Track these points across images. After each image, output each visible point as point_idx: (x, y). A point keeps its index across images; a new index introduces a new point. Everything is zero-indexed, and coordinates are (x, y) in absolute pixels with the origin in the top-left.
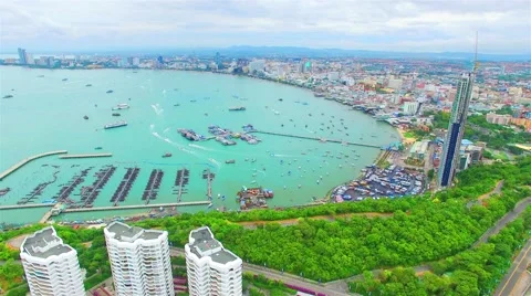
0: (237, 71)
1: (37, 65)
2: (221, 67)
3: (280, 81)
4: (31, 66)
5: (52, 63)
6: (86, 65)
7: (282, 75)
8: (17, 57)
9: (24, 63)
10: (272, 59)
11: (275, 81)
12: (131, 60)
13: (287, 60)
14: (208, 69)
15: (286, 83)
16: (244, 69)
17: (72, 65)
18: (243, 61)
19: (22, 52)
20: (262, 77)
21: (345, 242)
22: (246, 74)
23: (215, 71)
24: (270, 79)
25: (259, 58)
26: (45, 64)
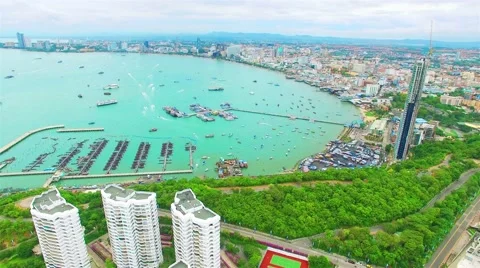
0: (216, 55)
1: (34, 49)
2: (201, 51)
3: (255, 65)
4: (29, 49)
5: (48, 47)
6: (79, 48)
7: (257, 59)
8: (16, 41)
9: (22, 47)
10: (248, 44)
11: (250, 64)
12: (119, 44)
13: (261, 45)
14: (190, 53)
15: (260, 66)
16: (222, 53)
17: (66, 48)
18: (221, 46)
19: (21, 37)
20: (239, 60)
21: (310, 205)
22: (224, 58)
23: (195, 55)
24: (245, 63)
25: (236, 43)
26: (42, 47)
